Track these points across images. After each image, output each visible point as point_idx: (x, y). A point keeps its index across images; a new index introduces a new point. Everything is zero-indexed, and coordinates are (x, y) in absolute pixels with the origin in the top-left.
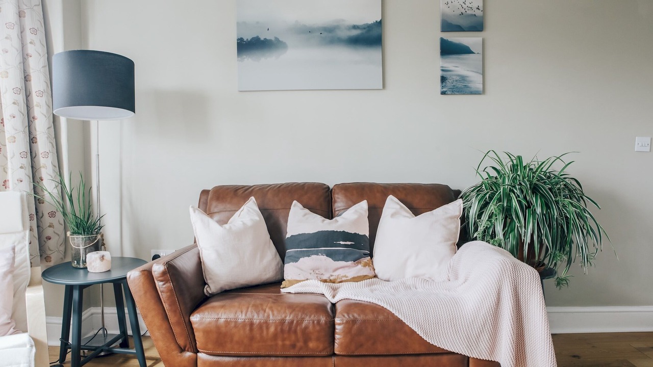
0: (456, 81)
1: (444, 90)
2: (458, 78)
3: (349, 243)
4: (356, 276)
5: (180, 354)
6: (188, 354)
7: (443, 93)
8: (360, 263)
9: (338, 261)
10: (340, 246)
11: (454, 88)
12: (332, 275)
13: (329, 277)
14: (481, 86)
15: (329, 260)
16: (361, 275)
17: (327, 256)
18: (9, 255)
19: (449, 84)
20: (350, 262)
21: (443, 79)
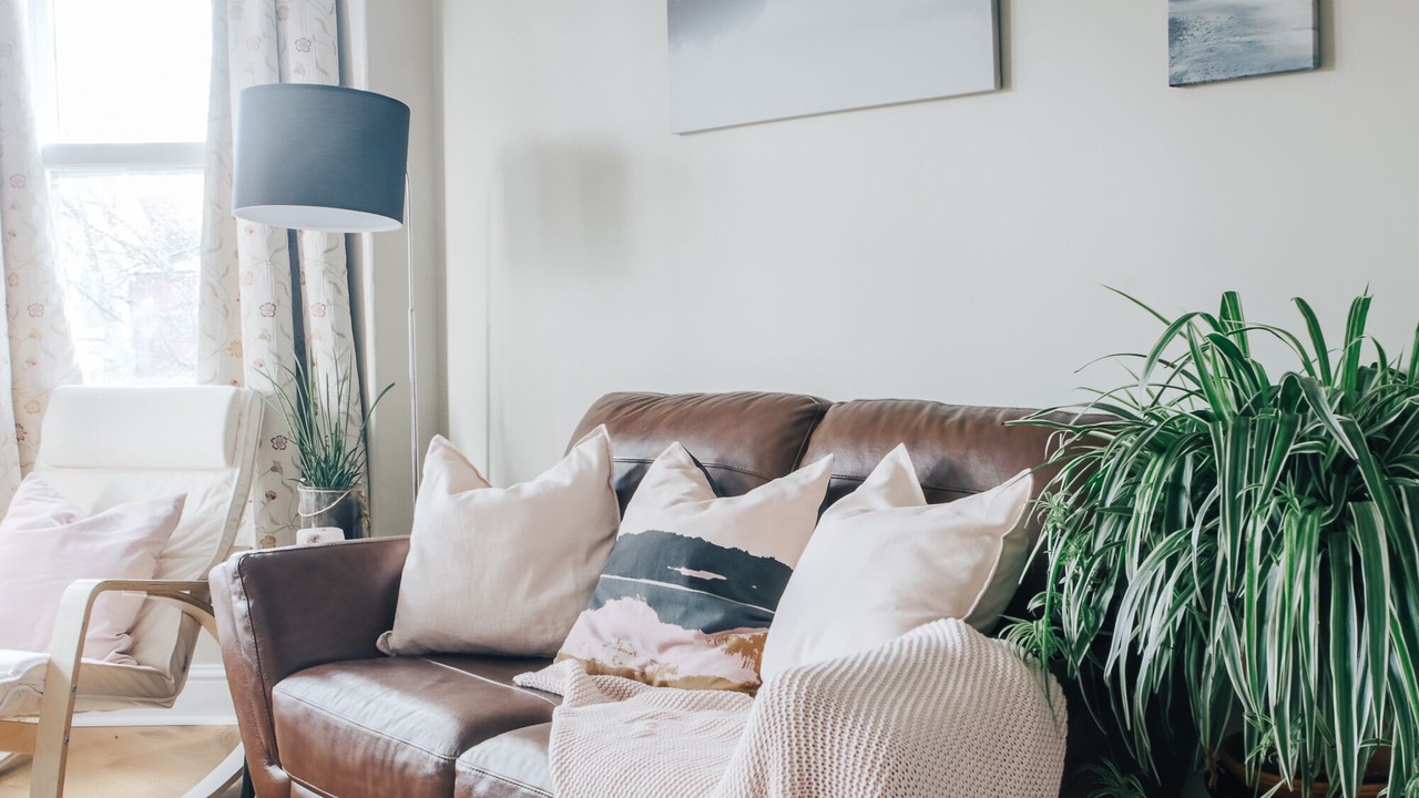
0: (1219, 30)
1: (1179, 68)
2: (1224, 19)
3: (708, 576)
4: (695, 674)
7: (1177, 83)
8: (726, 639)
9: (669, 623)
10: (677, 578)
11: (1209, 59)
12: (653, 662)
13: (643, 667)
14: (1305, 40)
15: (653, 614)
16: (710, 675)
17: (649, 604)
18: (164, 510)
19: (1193, 44)
20: (693, 632)
21: (1176, 29)
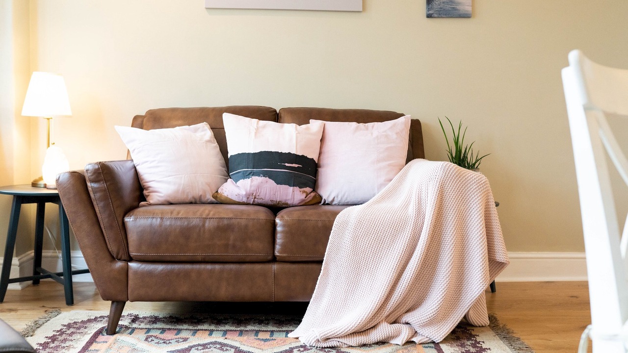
3: (296, 166)
5: (109, 263)
6: (119, 264)
15: (271, 182)
17: (270, 178)
